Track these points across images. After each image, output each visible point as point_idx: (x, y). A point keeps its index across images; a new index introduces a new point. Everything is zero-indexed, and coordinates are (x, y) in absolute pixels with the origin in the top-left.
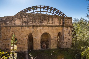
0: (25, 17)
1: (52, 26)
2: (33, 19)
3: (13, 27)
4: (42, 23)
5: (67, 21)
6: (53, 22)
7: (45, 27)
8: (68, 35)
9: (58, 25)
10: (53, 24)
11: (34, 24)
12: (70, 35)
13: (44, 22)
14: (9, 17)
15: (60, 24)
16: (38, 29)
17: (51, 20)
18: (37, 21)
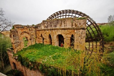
0: (46, 23)
1: (64, 29)
2: (50, 24)
3: (41, 30)
4: (56, 26)
5: (78, 22)
6: (65, 25)
7: (59, 30)
8: (80, 38)
9: (71, 27)
10: (65, 27)
11: (51, 28)
12: (81, 38)
13: (58, 25)
14: (38, 25)
15: (72, 26)
16: (54, 32)
17: (63, 23)
18: (53, 25)
